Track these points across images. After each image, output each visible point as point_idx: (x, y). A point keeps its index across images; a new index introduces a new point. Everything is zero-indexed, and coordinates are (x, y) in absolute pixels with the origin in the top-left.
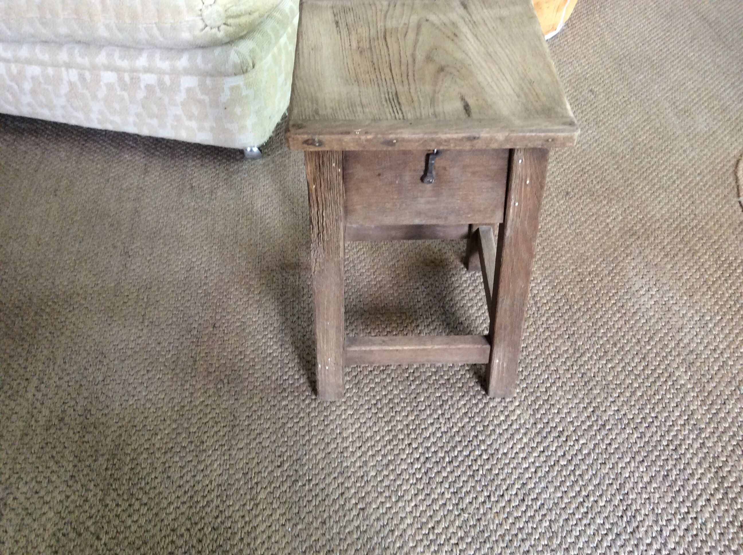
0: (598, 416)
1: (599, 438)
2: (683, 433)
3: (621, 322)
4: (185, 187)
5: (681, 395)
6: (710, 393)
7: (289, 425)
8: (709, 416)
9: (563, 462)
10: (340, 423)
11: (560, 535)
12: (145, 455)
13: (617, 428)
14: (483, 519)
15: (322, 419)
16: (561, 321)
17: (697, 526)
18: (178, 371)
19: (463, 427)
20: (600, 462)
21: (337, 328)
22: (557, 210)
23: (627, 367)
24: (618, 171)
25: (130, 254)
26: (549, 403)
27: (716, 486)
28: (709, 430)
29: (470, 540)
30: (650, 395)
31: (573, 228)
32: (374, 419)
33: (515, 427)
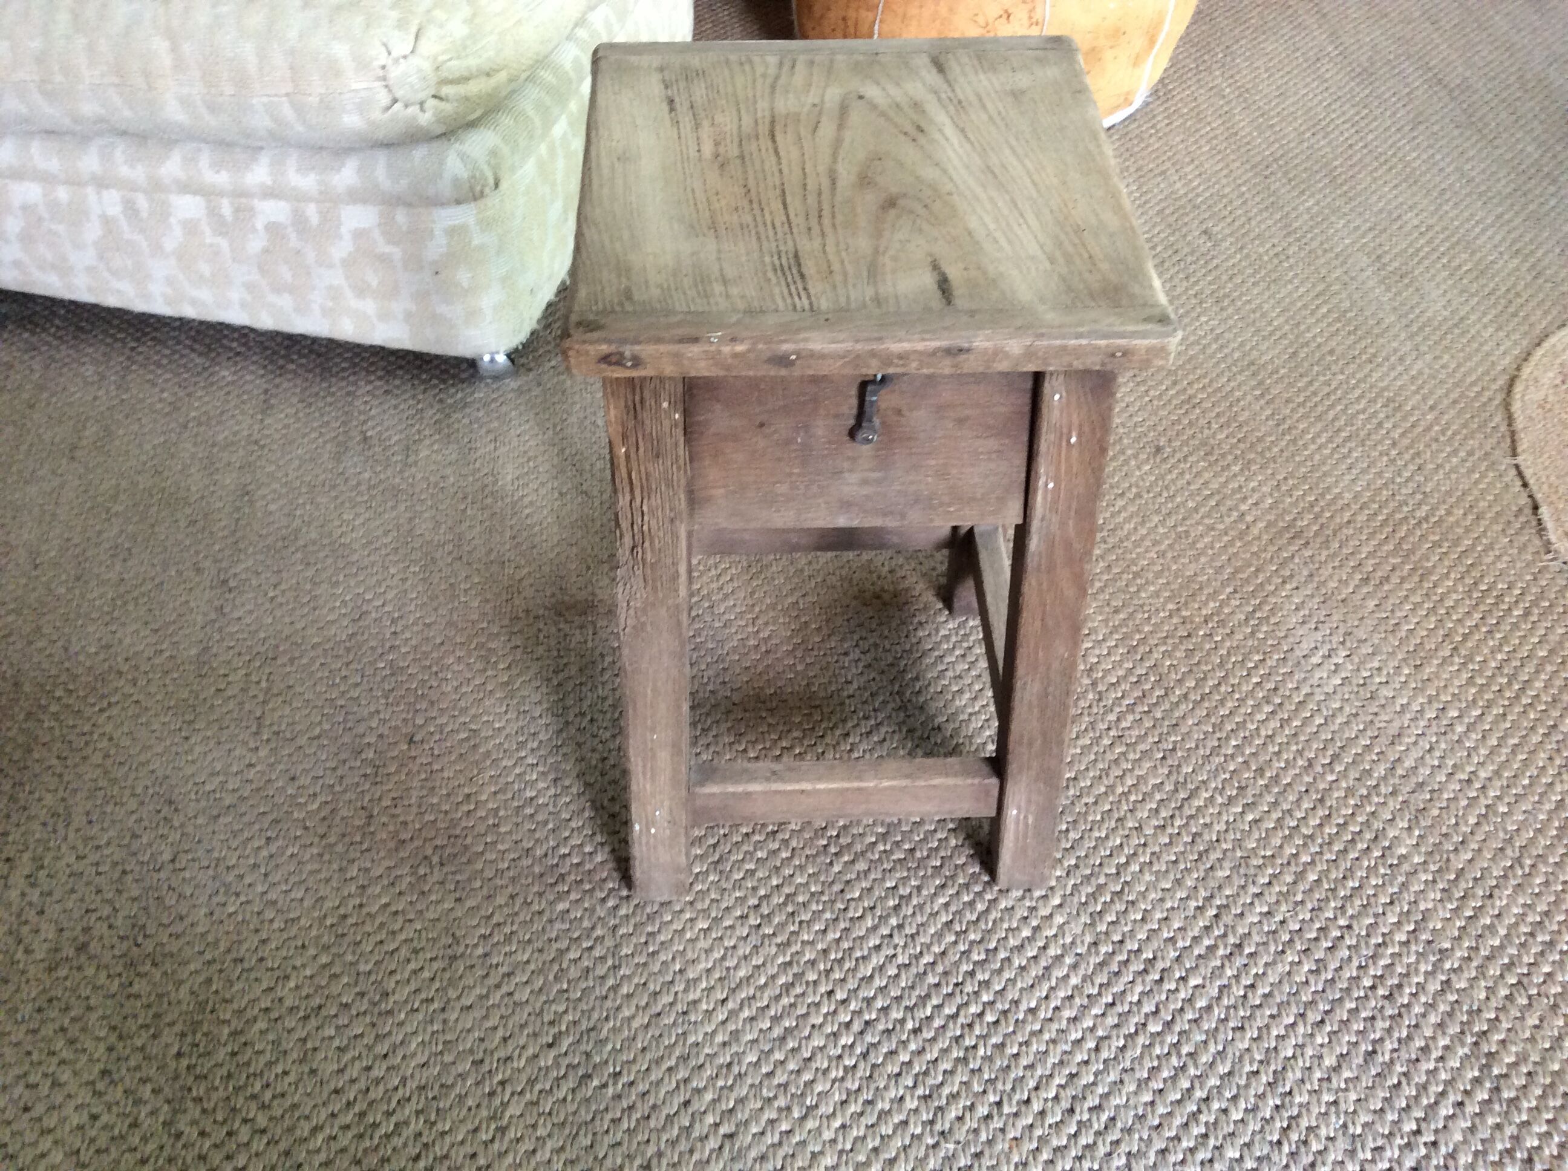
0: (1226, 926)
1: (1229, 972)
2: (1405, 960)
3: (1274, 724)
4: (351, 438)
5: (1401, 879)
6: (1460, 873)
7: (573, 955)
8: (1458, 924)
9: (1154, 1027)
10: (681, 948)
12: (261, 1025)
13: (1268, 953)
14: (987, 1153)
15: (643, 940)
16: (1148, 724)
17: (1437, 1160)
18: (332, 839)
19: (943, 953)
20: (1231, 1024)
21: (673, 746)
22: (1137, 486)
23: (1288, 819)
24: (1262, 402)
25: (232, 583)
26: (1125, 898)
27: (1476, 1074)
28: (1459, 954)
30: (1336, 880)
31: (1170, 523)
32: (754, 940)
33: (1053, 951)
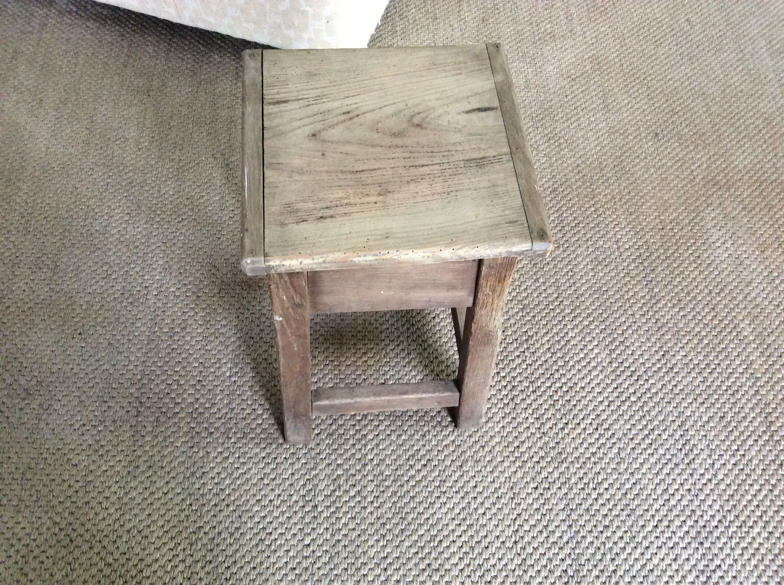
0: (667, 360)
1: (666, 379)
2: (741, 380)
3: (696, 273)
5: (743, 346)
6: (769, 345)
7: (391, 347)
8: (765, 367)
9: (633, 399)
11: (627, 461)
13: (684, 372)
14: (561, 442)
16: (641, 268)
17: (744, 461)
19: (546, 361)
20: (666, 400)
22: (645, 153)
23: (698, 316)
26: (625, 344)
27: (765, 429)
28: (764, 380)
29: (549, 459)
30: (715, 344)
31: (659, 172)
33: (593, 364)
